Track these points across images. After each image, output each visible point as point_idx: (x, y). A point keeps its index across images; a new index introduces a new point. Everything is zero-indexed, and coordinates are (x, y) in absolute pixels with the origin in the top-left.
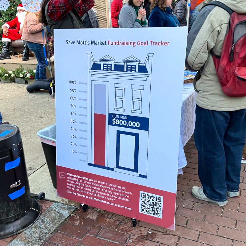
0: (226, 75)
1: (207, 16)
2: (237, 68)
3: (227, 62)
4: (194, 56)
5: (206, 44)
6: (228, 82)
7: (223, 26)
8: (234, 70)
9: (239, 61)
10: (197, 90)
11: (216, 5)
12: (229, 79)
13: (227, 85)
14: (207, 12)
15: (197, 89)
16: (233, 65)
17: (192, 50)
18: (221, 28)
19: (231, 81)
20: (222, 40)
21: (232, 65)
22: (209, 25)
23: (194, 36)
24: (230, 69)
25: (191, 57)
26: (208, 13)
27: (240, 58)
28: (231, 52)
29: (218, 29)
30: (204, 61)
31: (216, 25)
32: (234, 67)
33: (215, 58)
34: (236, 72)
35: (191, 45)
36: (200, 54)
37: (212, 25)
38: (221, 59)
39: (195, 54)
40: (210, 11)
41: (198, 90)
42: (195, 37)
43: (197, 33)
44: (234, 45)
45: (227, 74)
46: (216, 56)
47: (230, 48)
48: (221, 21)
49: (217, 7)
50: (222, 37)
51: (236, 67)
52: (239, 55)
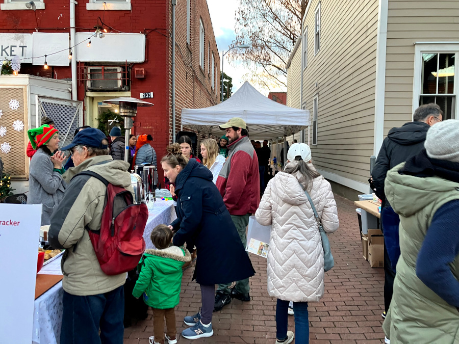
0: (107, 252)
1: (82, 187)
2: (120, 243)
3: (107, 237)
4: (67, 233)
5: (83, 218)
6: (108, 258)
7: (100, 198)
8: (117, 246)
9: (122, 236)
10: (65, 273)
11: (91, 176)
12: (110, 255)
13: (108, 263)
14: (82, 182)
15: (66, 271)
16: (115, 239)
17: (65, 225)
18: (99, 200)
19: (113, 257)
20: (99, 213)
21: (113, 239)
22: (86, 197)
23: (68, 208)
24: (111, 245)
25: (63, 234)
26: (84, 184)
27: (123, 232)
28: (111, 226)
29: (96, 201)
30: (79, 238)
31: (93, 197)
32: (116, 242)
33: (92, 234)
34: (119, 247)
35: (62, 219)
36: (76, 230)
37: (89, 197)
38: (101, 235)
39: (69, 230)
40: (86, 181)
41: (68, 273)
42: (69, 210)
43: (72, 205)
44: (114, 218)
45: (108, 250)
46: (93, 231)
47: (110, 222)
48: (99, 192)
49: (92, 178)
50: (100, 210)
51: (118, 242)
52: (122, 229)
